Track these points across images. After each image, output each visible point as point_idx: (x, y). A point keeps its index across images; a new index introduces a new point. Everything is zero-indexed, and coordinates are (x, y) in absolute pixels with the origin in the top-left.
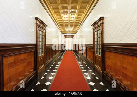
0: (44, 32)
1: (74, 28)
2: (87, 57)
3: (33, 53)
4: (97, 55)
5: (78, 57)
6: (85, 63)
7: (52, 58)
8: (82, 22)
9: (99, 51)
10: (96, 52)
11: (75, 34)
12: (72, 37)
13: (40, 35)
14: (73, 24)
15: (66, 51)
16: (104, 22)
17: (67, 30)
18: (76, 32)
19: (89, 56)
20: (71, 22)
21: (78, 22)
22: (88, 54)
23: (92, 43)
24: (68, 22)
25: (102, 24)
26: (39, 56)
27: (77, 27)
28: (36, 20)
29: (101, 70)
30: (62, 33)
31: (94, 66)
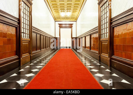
0: (29, 8)
1: (73, 11)
4: (104, 38)
10: (102, 35)
14: (71, 4)
26: (23, 38)
29: (108, 57)
30: (55, 21)
31: (100, 56)
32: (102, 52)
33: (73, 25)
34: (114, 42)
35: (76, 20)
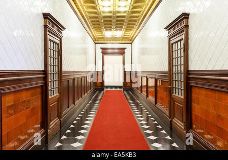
0: (58, 45)
1: (127, 30)
2: (156, 103)
3: (39, 90)
4: (177, 95)
5: (137, 105)
6: (151, 117)
7: (73, 105)
8: (145, 16)
9: (180, 88)
10: (174, 89)
11: (128, 46)
12: (122, 52)
13: (52, 51)
14: (123, 21)
15: (105, 89)
16: (189, 24)
17: (108, 34)
18: (131, 41)
19: (162, 99)
20: (118, 17)
21: (137, 17)
22: (159, 95)
23: (166, 69)
24: (110, 17)
25: (185, 29)
26: (50, 97)
27: (133, 27)
28: (44, 18)
29: (183, 128)
30: (95, 43)
31: (171, 121)
32: (174, 117)
33: (126, 50)
34: (193, 109)
35: (130, 42)
